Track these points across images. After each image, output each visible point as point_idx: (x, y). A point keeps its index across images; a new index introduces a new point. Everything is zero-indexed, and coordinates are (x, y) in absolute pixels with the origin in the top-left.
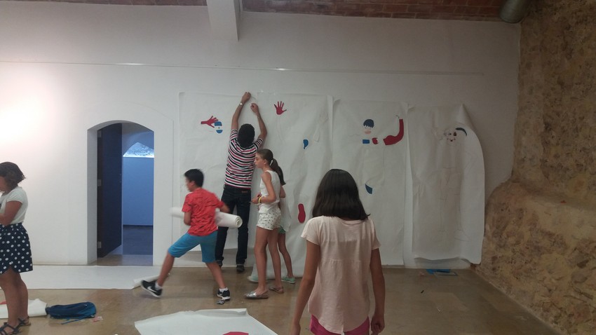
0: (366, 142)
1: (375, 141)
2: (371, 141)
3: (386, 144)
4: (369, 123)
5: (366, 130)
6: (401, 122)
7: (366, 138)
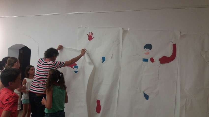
0: (145, 60)
1: (152, 60)
2: (149, 60)
3: (161, 63)
4: (148, 47)
5: (145, 52)
6: (174, 46)
7: (145, 57)
